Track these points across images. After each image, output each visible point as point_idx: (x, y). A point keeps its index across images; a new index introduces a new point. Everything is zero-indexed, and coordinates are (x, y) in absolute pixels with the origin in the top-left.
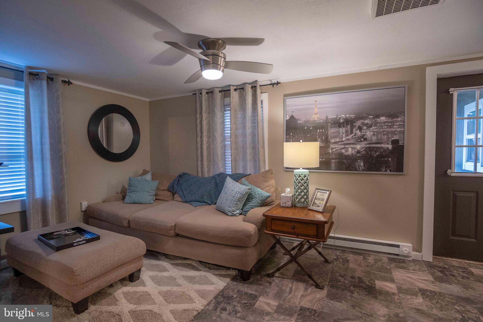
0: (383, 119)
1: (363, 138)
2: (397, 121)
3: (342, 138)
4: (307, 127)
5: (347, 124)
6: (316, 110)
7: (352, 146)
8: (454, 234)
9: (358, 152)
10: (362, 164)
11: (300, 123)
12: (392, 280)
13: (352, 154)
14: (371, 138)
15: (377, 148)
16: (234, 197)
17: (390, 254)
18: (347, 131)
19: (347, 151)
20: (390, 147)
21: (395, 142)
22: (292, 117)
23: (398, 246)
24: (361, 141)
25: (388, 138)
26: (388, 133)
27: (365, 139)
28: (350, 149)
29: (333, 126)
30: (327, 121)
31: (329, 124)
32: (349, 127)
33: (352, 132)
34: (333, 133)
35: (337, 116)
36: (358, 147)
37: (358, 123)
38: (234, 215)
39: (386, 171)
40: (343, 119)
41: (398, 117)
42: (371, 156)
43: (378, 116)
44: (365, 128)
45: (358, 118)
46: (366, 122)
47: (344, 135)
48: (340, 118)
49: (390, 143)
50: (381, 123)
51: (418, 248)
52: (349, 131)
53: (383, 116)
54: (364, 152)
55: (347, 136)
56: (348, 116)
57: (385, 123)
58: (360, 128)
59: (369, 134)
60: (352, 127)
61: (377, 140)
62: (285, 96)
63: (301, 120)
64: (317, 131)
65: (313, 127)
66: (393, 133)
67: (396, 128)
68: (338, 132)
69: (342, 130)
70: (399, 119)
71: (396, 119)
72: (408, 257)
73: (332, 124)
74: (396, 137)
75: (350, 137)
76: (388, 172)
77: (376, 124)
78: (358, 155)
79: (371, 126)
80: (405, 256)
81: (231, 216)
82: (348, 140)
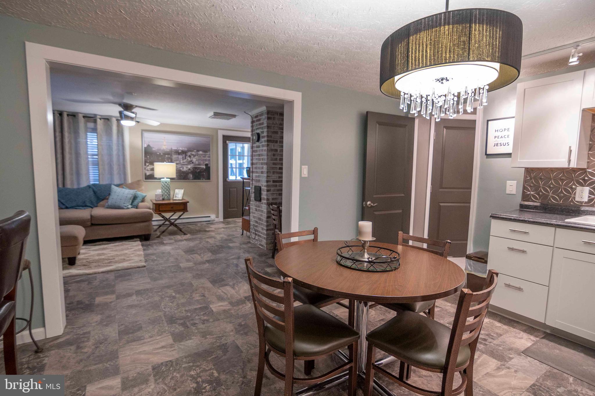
0: (201, 152)
1: (191, 162)
2: (207, 154)
3: (180, 161)
4: (159, 153)
5: (183, 154)
6: (165, 143)
7: (186, 166)
8: (230, 208)
9: (189, 169)
10: (191, 176)
11: (154, 150)
12: (212, 228)
13: (186, 171)
14: (196, 162)
15: (198, 167)
16: (127, 197)
17: (206, 221)
18: (183, 158)
19: (183, 169)
20: (204, 167)
21: (206, 165)
22: (149, 146)
23: (210, 217)
24: (191, 164)
25: (203, 163)
26: (203, 160)
27: (193, 163)
28: (185, 168)
29: (175, 154)
30: (171, 150)
31: (173, 153)
32: (184, 155)
33: (185, 158)
34: (175, 158)
35: (177, 148)
36: (189, 167)
37: (189, 154)
38: (128, 208)
39: (203, 179)
40: (181, 150)
41: (207, 152)
42: (196, 172)
43: (198, 151)
44: (192, 156)
45: (189, 150)
46: (193, 153)
47: (181, 160)
48: (179, 150)
49: (204, 165)
50: (200, 154)
51: (217, 217)
52: (184, 157)
53: (201, 151)
54: (192, 170)
55: (183, 160)
56: (183, 149)
57: (202, 154)
58: (190, 157)
59: (194, 160)
60: (186, 155)
61: (199, 163)
62: (143, 131)
63: (155, 148)
64: (165, 156)
65: (163, 153)
66: (206, 160)
67: (207, 158)
68: (178, 158)
69: (180, 157)
70: (208, 153)
71: (207, 153)
72: (214, 221)
73: (174, 153)
74: (207, 163)
75: (185, 161)
76: (204, 180)
77: (198, 155)
78: (189, 171)
79: (195, 156)
80: (212, 221)
81: (127, 209)
82: (184, 162)
